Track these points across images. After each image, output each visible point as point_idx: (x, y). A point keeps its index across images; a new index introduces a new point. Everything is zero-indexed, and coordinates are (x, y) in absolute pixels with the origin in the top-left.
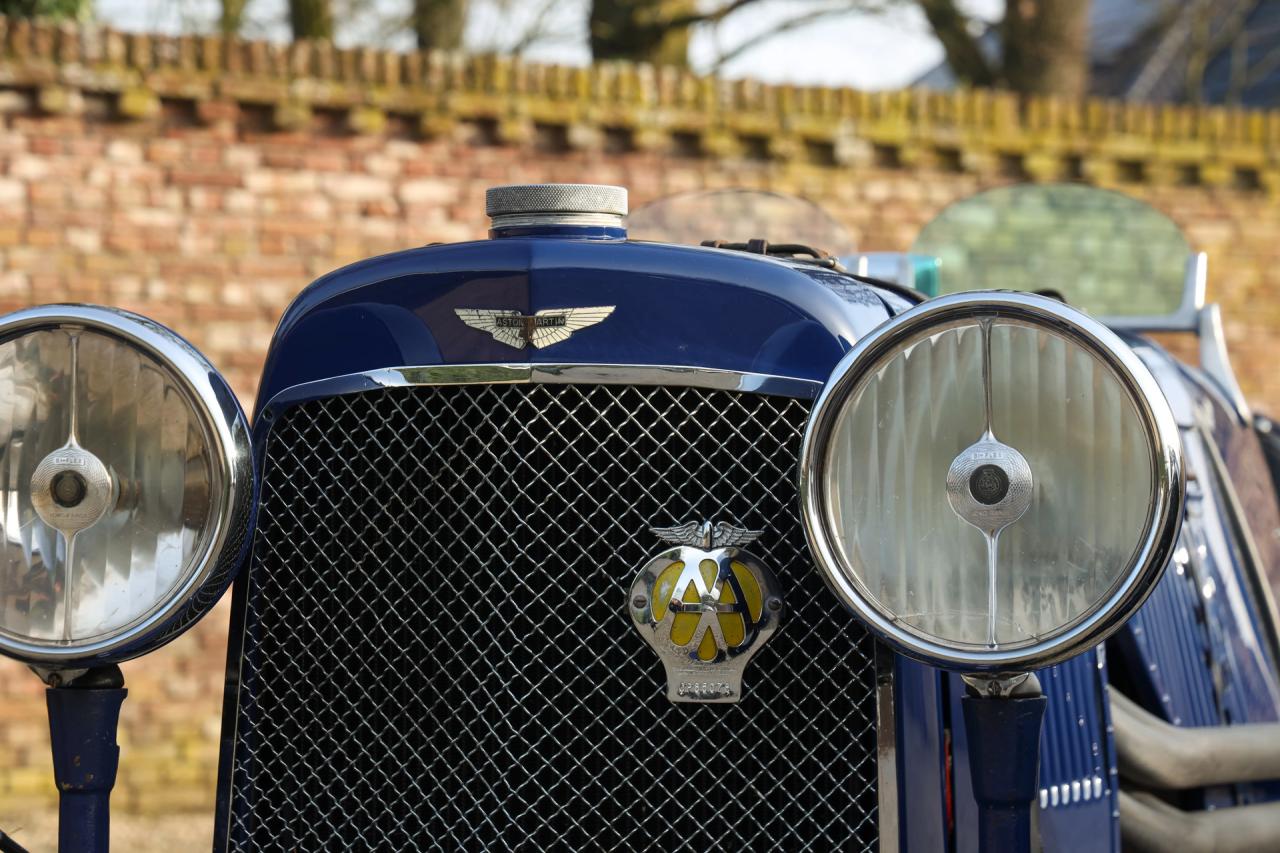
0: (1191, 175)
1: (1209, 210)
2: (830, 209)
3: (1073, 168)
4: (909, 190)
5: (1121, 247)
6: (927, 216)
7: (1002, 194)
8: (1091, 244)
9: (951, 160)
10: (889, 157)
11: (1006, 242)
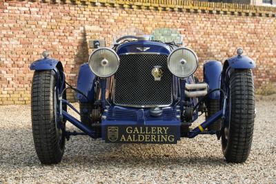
0: (148, 8)
1: (150, 13)
2: (94, 13)
3: (131, 7)
4: (106, 10)
5: (137, 19)
6: (109, 14)
7: (120, 11)
8: (133, 19)
9: (112, 5)
10: (103, 5)
11: (120, 18)
